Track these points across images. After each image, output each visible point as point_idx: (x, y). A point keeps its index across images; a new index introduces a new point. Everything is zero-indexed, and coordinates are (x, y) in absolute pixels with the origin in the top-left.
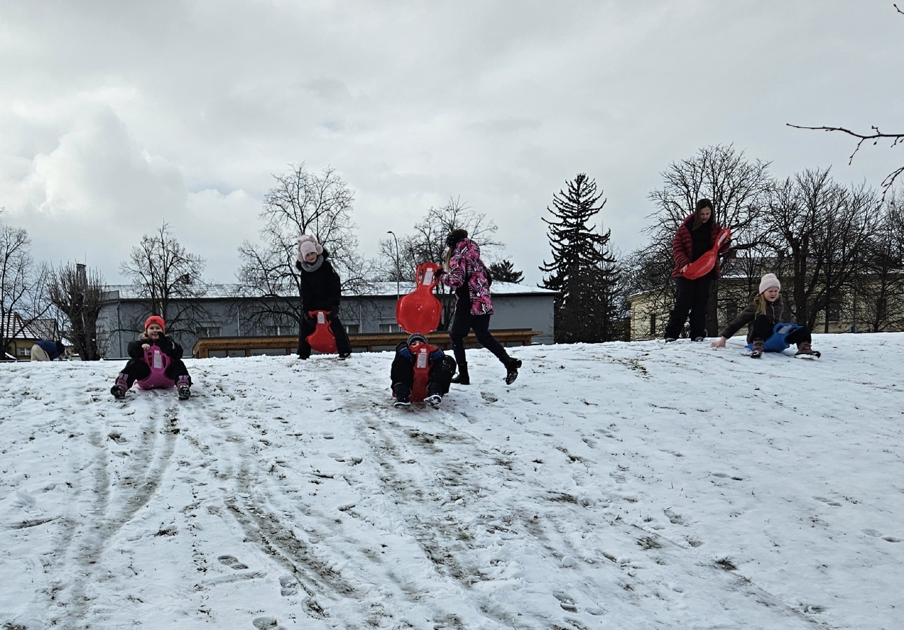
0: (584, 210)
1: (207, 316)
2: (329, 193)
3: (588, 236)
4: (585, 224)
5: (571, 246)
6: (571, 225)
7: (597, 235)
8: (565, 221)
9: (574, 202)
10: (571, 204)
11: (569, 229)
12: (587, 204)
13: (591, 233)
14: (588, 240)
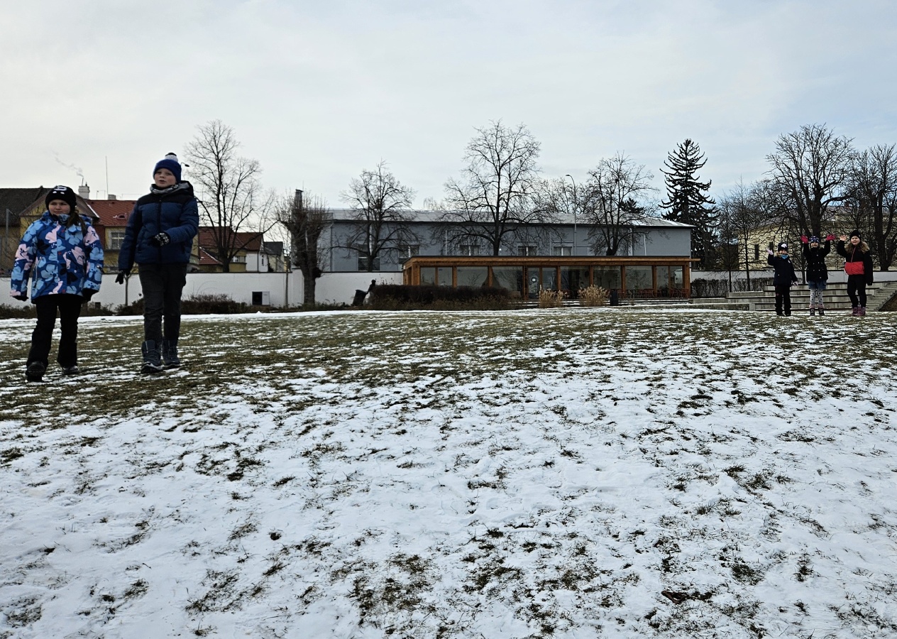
0: (691, 165)
3: (693, 184)
4: (692, 175)
5: (682, 191)
6: (682, 175)
7: (701, 184)
8: (678, 172)
9: (684, 159)
10: (681, 160)
11: (681, 178)
12: (693, 161)
13: (696, 182)
14: (695, 186)
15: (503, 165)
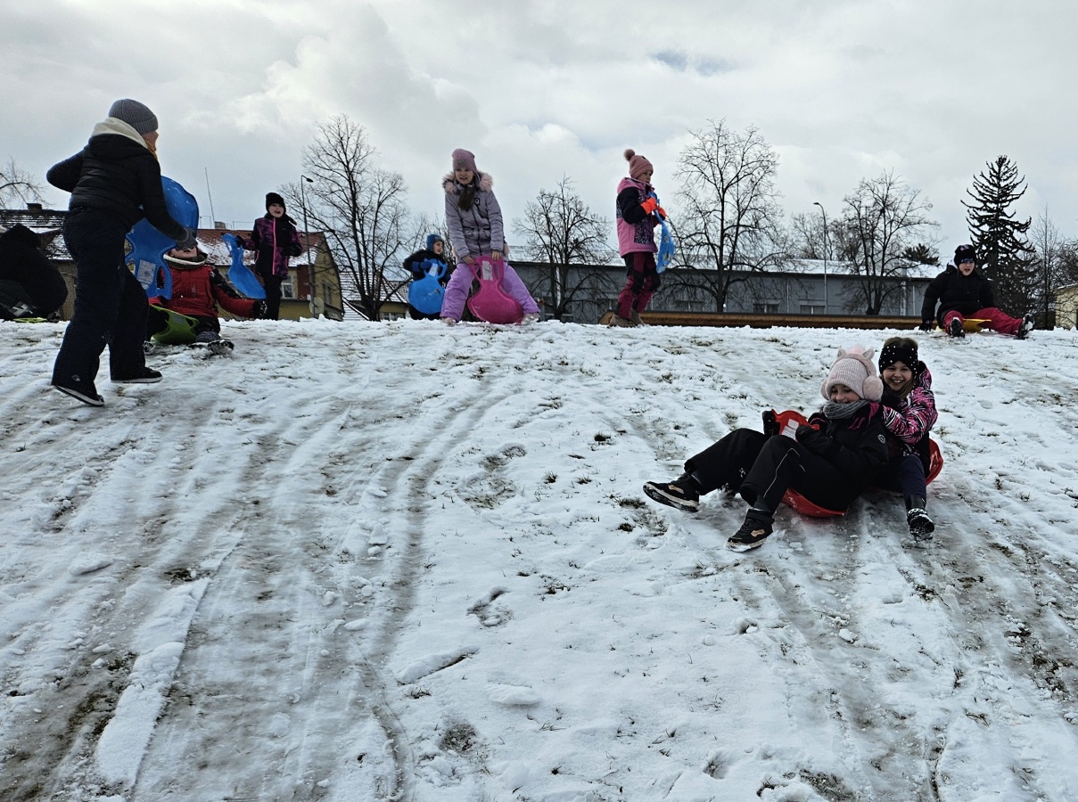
0: (1004, 195)
1: (612, 286)
2: (751, 155)
3: (1006, 222)
4: (1005, 210)
5: (990, 232)
6: (991, 210)
7: (1017, 223)
8: (985, 205)
9: (994, 185)
10: (991, 187)
11: (989, 214)
12: (1008, 189)
13: (1011, 220)
14: (1008, 227)
15: (727, 187)
